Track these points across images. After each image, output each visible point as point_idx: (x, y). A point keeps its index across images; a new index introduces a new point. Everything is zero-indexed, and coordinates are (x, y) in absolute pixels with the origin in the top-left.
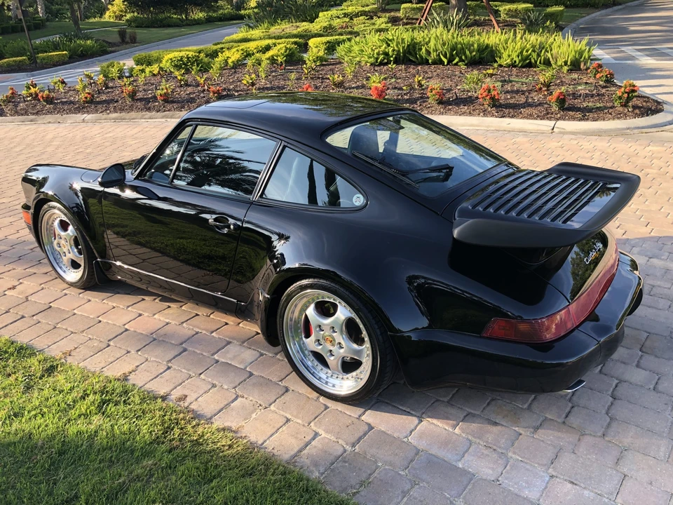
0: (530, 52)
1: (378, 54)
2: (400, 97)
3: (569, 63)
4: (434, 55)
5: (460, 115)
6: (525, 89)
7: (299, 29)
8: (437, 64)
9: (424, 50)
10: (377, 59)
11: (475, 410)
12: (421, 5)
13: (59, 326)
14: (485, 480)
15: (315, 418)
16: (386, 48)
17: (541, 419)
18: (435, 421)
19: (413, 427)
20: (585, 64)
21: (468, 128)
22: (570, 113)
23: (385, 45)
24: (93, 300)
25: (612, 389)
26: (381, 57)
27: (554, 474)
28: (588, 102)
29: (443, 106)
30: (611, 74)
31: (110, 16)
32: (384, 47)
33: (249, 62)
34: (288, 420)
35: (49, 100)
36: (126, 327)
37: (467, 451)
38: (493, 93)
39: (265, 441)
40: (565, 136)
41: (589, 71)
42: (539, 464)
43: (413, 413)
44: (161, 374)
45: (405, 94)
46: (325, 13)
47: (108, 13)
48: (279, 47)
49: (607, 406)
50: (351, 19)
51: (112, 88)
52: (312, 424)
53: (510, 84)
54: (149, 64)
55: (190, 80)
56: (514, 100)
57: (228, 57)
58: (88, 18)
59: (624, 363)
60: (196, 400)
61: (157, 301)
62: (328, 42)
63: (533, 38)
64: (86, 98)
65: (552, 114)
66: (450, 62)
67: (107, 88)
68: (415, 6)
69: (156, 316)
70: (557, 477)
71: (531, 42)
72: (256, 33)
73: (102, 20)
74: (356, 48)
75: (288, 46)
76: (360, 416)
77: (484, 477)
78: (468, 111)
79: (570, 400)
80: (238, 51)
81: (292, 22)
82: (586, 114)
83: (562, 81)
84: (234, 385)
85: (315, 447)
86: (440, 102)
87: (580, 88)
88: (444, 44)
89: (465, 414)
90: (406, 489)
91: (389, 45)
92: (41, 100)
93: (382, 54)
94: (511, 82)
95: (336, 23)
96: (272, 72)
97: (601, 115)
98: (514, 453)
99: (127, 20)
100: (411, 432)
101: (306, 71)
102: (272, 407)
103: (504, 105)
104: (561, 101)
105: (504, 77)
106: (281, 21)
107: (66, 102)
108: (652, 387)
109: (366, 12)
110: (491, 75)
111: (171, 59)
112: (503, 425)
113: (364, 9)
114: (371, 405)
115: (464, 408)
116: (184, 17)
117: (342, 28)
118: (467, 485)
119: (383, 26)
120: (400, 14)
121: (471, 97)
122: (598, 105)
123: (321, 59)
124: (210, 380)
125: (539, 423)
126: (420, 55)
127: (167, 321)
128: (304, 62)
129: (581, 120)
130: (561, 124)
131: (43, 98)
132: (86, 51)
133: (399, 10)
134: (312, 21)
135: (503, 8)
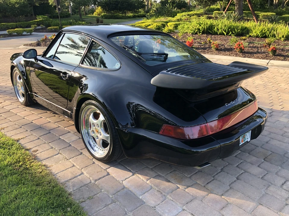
0: (266, 31)
1: (195, 29)
2: (199, 46)
3: (284, 37)
4: (220, 31)
6: (259, 46)
7: (167, 20)
8: (221, 35)
9: (216, 28)
10: (195, 31)
11: (162, 174)
12: (222, 12)
13: (7, 118)
14: (149, 206)
15: (86, 167)
17: (194, 183)
18: (140, 176)
19: (128, 177)
22: (278, 57)
24: (27, 110)
25: (238, 175)
26: (197, 30)
27: (185, 209)
28: (288, 53)
31: (96, 14)
32: (198, 26)
34: (74, 166)
36: (33, 121)
37: (147, 192)
38: (241, 46)
39: (58, 173)
42: (180, 203)
43: (132, 171)
44: (34, 141)
46: (180, 14)
47: (95, 13)
48: (154, 25)
49: (231, 182)
52: (83, 169)
53: (253, 44)
58: (88, 14)
59: (252, 164)
60: (41, 152)
61: (52, 113)
62: (176, 24)
63: (269, 25)
65: (269, 57)
66: (227, 34)
68: (220, 12)
69: (47, 119)
70: (186, 210)
71: (267, 27)
72: (149, 21)
73: (93, 15)
74: (186, 26)
76: (107, 169)
77: (149, 205)
78: (229, 54)
79: (213, 177)
81: (165, 17)
84: (60, 149)
85: (78, 179)
88: (225, 26)
89: (156, 175)
90: (108, 203)
91: (200, 26)
93: (197, 29)
95: (183, 18)
98: (170, 196)
99: (102, 16)
100: (126, 179)
102: (70, 160)
104: (274, 51)
105: (251, 41)
106: (161, 16)
108: (261, 177)
109: (197, 14)
110: (244, 40)
112: (172, 183)
114: (114, 165)
115: (158, 172)
116: (124, 15)
117: (185, 20)
118: (138, 207)
120: (213, 16)
123: (170, 30)
124: (52, 145)
125: (192, 184)
126: (214, 30)
127: (50, 121)
129: (282, 60)
133: (212, 14)
134: (173, 17)
135: (261, 14)
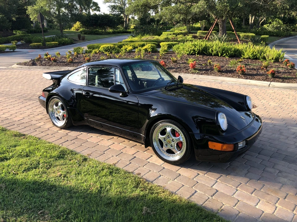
0: (257, 53)
2: (201, 68)
3: (274, 59)
4: (215, 52)
5: (228, 77)
6: (256, 68)
7: (154, 39)
9: (210, 50)
10: (190, 52)
12: (206, 31)
13: (83, 145)
15: (194, 186)
16: (194, 48)
19: (234, 192)
20: (281, 60)
21: (231, 82)
22: (276, 79)
23: (194, 47)
24: (93, 136)
26: (192, 51)
28: (285, 75)
29: (220, 73)
30: (293, 64)
31: (74, 29)
33: (136, 50)
34: (183, 185)
35: (55, 61)
36: (109, 147)
38: (243, 69)
40: (276, 89)
41: (283, 62)
44: (128, 165)
45: (203, 67)
46: (165, 32)
48: (148, 45)
50: (176, 35)
51: (80, 57)
52: (193, 188)
53: (249, 66)
54: (94, 49)
55: (112, 56)
56: (251, 72)
57: (127, 48)
58: (64, 29)
60: (145, 175)
62: (168, 44)
63: (258, 48)
64: (70, 61)
65: (269, 79)
66: (222, 55)
67: (77, 57)
68: (203, 32)
69: (120, 144)
71: (257, 49)
72: (135, 39)
73: (70, 30)
74: (181, 47)
75: (152, 45)
78: (231, 76)
80: (130, 45)
81: (151, 35)
82: (284, 80)
83: (271, 66)
84: (158, 171)
86: (219, 71)
87: (280, 69)
88: (219, 48)
91: (196, 47)
92: (52, 60)
94: (249, 65)
95: (170, 37)
96: (146, 55)
97: (291, 81)
99: (81, 31)
100: (234, 194)
101: (161, 55)
102: (176, 180)
103: (247, 74)
104: (273, 74)
105: (245, 63)
106: (146, 34)
107: (61, 62)
109: (182, 33)
110: (240, 62)
111: (104, 47)
113: (181, 32)
116: (104, 31)
117: (173, 39)
119: (190, 39)
121: (232, 70)
122: (289, 77)
123: (165, 51)
124: (148, 168)
126: (208, 52)
127: (125, 146)
128: (159, 52)
129: (282, 82)
130: (273, 83)
131: (53, 59)
132: (65, 42)
133: (197, 33)
134: (159, 35)
135: (242, 35)
